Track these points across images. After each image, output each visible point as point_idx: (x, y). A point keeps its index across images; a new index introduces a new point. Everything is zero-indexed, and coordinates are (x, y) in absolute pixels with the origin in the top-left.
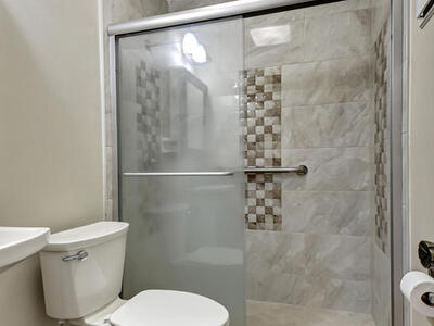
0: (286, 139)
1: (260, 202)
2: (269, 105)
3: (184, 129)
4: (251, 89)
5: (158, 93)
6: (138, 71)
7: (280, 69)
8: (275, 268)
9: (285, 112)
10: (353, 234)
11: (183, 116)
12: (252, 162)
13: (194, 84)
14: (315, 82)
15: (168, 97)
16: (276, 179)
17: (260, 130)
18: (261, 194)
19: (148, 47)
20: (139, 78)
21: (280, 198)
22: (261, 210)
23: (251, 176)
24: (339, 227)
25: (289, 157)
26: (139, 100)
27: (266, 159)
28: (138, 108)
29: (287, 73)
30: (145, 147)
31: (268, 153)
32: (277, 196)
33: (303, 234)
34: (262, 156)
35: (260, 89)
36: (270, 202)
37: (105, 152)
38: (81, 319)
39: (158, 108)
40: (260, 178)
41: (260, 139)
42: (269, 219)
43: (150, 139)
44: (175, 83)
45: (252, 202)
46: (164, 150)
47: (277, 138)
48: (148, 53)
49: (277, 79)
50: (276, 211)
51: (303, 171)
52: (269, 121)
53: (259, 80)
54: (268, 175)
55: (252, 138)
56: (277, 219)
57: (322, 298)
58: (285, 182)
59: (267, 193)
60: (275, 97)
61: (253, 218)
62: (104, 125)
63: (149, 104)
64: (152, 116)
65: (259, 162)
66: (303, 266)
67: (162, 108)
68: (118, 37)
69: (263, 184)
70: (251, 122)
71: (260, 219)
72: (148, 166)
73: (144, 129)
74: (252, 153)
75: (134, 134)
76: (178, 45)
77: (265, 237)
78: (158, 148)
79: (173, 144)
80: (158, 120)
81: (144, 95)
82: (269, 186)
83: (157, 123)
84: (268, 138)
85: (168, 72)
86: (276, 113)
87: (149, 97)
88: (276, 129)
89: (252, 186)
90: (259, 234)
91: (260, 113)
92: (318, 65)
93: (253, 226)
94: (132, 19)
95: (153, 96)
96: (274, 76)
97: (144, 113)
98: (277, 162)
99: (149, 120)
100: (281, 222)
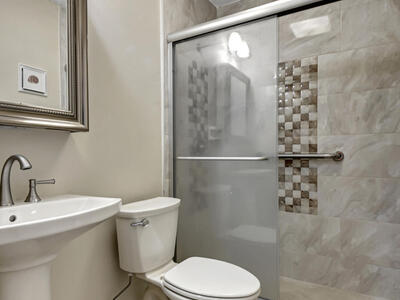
0: (322, 126)
1: (296, 186)
2: (305, 93)
3: (228, 118)
4: (289, 80)
5: (206, 88)
6: (190, 70)
7: (316, 59)
8: (311, 250)
9: (322, 100)
10: (391, 222)
11: (228, 107)
12: (289, 148)
13: (237, 77)
14: (351, 69)
15: (215, 90)
16: (312, 164)
17: (297, 118)
18: (297, 178)
19: (199, 49)
20: (191, 77)
21: (316, 183)
22: (297, 194)
23: (288, 162)
24: (376, 213)
25: (326, 144)
26: (191, 95)
27: (303, 146)
28: (190, 102)
29: (323, 62)
30: (195, 135)
31: (305, 140)
32: (313, 181)
33: (338, 219)
34: (298, 142)
35: (297, 79)
36: (306, 187)
38: (144, 274)
39: (206, 101)
40: (297, 164)
41: (296, 127)
42: (305, 203)
43: (199, 126)
44: (221, 77)
45: (289, 186)
46: (211, 138)
47: (313, 125)
48: (197, 54)
49: (314, 69)
50: (312, 195)
51: (338, 158)
52: (305, 109)
53: (296, 71)
54: (305, 161)
55: (289, 126)
56: (313, 203)
57: (357, 283)
58: (321, 169)
59: (304, 178)
60: (311, 86)
61: (289, 201)
62: (163, 117)
63: (199, 98)
64: (202, 108)
65: (296, 148)
66: (338, 250)
67: (209, 99)
68: (175, 43)
69: (299, 169)
70: (288, 110)
71: (296, 203)
72: (197, 151)
73: (195, 119)
74: (289, 140)
75: (186, 124)
76: (224, 45)
77: (301, 220)
78: (206, 137)
79: (220, 131)
80: (206, 112)
81: (195, 90)
82: (305, 171)
83: (206, 114)
84: (305, 125)
85: (215, 69)
86: (313, 101)
87: (199, 92)
88: (312, 117)
89: (288, 171)
90: (295, 216)
91: (296, 102)
92: (354, 54)
93: (290, 209)
94: (185, 27)
95: (203, 91)
96: (310, 66)
97: (195, 106)
98: (313, 148)
99: (198, 112)
100: (316, 206)
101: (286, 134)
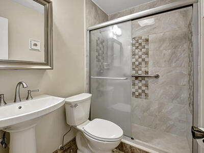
0: (150, 63)
1: (140, 88)
2: (144, 50)
3: (112, 59)
4: (137, 45)
5: (103, 47)
6: (97, 41)
7: (148, 36)
8: (145, 113)
9: (150, 53)
10: (179, 104)
11: (112, 55)
12: (137, 72)
13: (116, 43)
14: (163, 40)
15: (107, 48)
16: (146, 79)
17: (140, 60)
18: (140, 84)
19: (100, 32)
20: (97, 44)
21: (148, 87)
22: (140, 91)
23: (137, 78)
24: (173, 100)
25: (152, 71)
26: (97, 51)
27: (142, 71)
28: (97, 54)
29: (151, 38)
30: (99, 67)
31: (143, 69)
32: (147, 86)
33: (157, 102)
34: (141, 70)
35: (140, 44)
36: (144, 88)
37: (86, 70)
38: (76, 126)
39: (103, 53)
40: (140, 79)
41: (140, 63)
42: (143, 95)
43: (100, 63)
44: (110, 43)
45: (137, 87)
46: (105, 67)
47: (147, 63)
48: (100, 34)
49: (147, 40)
50: (146, 92)
51: (157, 77)
52: (144, 57)
53: (140, 41)
54: (143, 78)
55: (137, 63)
56: (146, 95)
57: (165, 128)
58: (150, 81)
59: (143, 84)
60: (146, 47)
61: (137, 94)
62: (86, 60)
63: (100, 52)
64: (102, 56)
65: (140, 72)
66: (157, 114)
67: (105, 52)
68: (90, 31)
69: (141, 81)
70: (137, 57)
71: (140, 94)
72: (100, 74)
73: (99, 60)
74: (137, 69)
75: (95, 62)
76: (112, 31)
77: (142, 101)
78: (103, 67)
79: (109, 65)
80: (103, 57)
81: (99, 49)
82: (143, 82)
83: (103, 59)
84: (143, 63)
85: (107, 40)
86: (147, 53)
87: (100, 49)
88: (146, 60)
89: (137, 82)
90: (139, 100)
91: (140, 53)
92: (163, 34)
93: (137, 97)
94: (95, 24)
95: (102, 49)
96: (146, 39)
97: (99, 55)
98: (147, 72)
99: (100, 58)
100: (148, 96)
101: (135, 66)
